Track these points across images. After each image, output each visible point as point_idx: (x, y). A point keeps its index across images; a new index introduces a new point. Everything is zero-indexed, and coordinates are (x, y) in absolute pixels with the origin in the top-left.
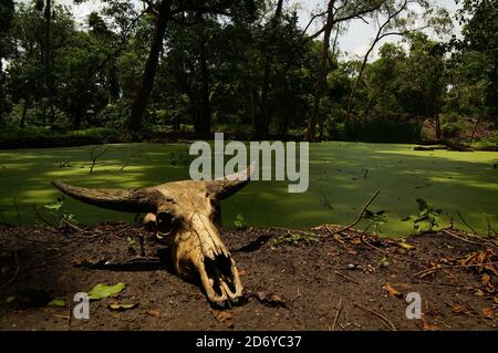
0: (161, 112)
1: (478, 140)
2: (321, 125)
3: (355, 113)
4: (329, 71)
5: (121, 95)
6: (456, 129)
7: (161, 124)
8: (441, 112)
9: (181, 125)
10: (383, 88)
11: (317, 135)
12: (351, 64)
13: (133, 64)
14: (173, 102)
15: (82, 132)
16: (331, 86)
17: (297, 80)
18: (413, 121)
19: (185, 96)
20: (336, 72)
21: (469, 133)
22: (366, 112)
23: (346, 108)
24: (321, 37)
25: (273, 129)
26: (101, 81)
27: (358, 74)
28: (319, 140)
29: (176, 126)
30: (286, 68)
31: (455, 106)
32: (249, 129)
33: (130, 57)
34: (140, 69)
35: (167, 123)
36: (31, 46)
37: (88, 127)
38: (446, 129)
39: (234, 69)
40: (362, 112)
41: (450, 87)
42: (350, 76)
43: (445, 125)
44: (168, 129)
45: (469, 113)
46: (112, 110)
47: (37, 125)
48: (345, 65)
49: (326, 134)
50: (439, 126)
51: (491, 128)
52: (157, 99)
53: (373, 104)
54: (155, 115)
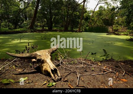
0: (39, 24)
1: (123, 32)
2: (82, 28)
3: (91, 25)
4: (84, 13)
5: (28, 19)
6: (118, 29)
7: (39, 27)
8: (114, 24)
9: (45, 28)
10: (99, 18)
11: (81, 30)
12: (91, 11)
13: (31, 11)
14: (42, 21)
15: (17, 30)
16: (85, 17)
17: (76, 15)
18: (106, 27)
19: (45, 20)
20: (86, 13)
21: (121, 30)
22: (94, 24)
23: (89, 23)
24: (83, 4)
25: (69, 29)
26: (22, 15)
27: (92, 14)
28: (81, 32)
29: (43, 28)
30: (73, 12)
31: (117, 23)
32: (63, 29)
33: (30, 9)
34: (33, 12)
35: (41, 27)
36: (2, 5)
37: (19, 28)
38: (115, 29)
39: (59, 12)
40: (93, 24)
41: (116, 18)
42: (90, 15)
43: (115, 28)
44: (41, 29)
45: (121, 25)
46: (25, 23)
47: (4, 27)
48: (89, 11)
49: (83, 30)
50: (113, 29)
51: (126, 29)
52: (38, 20)
53: (96, 22)
54: (37, 25)
